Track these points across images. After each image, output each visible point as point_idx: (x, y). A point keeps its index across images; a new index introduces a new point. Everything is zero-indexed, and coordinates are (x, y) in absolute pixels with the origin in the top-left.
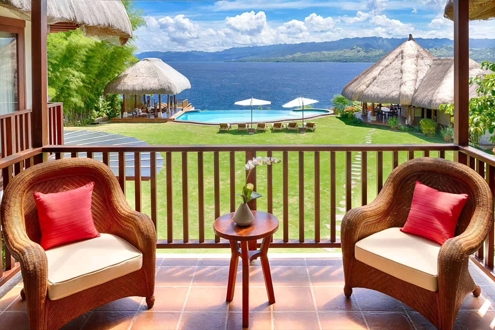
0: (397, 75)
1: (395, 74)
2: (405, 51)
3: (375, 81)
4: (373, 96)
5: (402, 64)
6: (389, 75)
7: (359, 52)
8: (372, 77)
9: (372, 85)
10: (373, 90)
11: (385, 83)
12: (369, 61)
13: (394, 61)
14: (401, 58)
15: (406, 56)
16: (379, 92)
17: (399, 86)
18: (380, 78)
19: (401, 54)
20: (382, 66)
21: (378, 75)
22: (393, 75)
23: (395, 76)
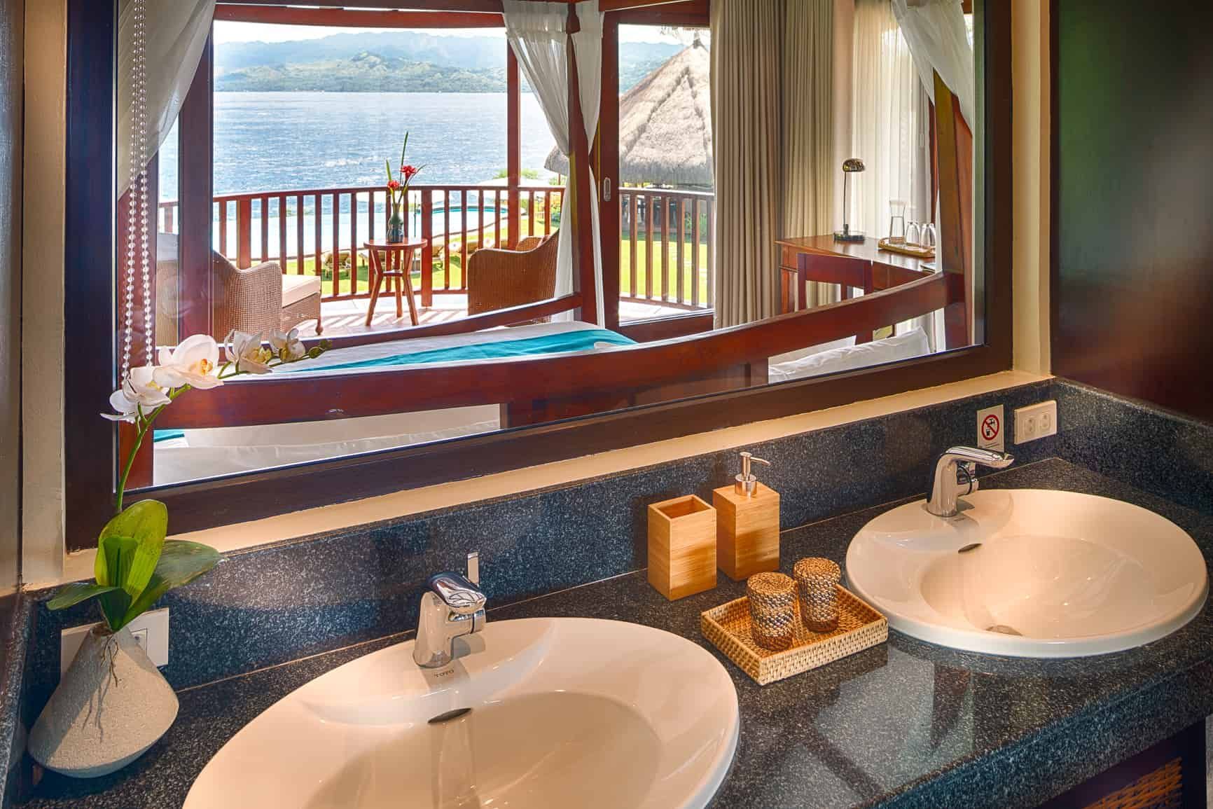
0: (689, 122)
1: (686, 118)
2: (692, 68)
3: (644, 135)
4: (646, 168)
5: (694, 96)
6: (674, 120)
7: (372, 66)
8: (635, 127)
9: (637, 144)
10: (645, 154)
11: (668, 137)
12: (397, 88)
13: (674, 90)
14: (687, 84)
15: (700, 81)
16: (659, 160)
17: (701, 145)
18: (653, 129)
19: (686, 76)
20: (650, 101)
21: (648, 121)
22: (681, 122)
23: (685, 123)
